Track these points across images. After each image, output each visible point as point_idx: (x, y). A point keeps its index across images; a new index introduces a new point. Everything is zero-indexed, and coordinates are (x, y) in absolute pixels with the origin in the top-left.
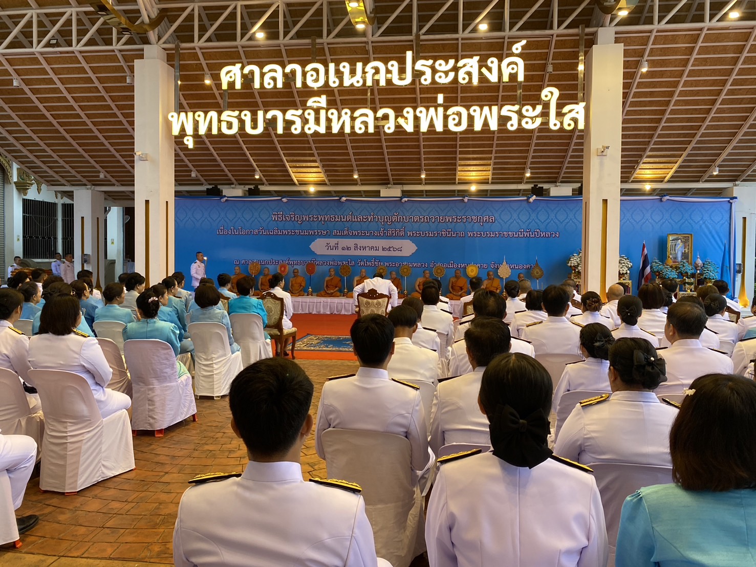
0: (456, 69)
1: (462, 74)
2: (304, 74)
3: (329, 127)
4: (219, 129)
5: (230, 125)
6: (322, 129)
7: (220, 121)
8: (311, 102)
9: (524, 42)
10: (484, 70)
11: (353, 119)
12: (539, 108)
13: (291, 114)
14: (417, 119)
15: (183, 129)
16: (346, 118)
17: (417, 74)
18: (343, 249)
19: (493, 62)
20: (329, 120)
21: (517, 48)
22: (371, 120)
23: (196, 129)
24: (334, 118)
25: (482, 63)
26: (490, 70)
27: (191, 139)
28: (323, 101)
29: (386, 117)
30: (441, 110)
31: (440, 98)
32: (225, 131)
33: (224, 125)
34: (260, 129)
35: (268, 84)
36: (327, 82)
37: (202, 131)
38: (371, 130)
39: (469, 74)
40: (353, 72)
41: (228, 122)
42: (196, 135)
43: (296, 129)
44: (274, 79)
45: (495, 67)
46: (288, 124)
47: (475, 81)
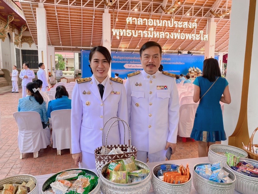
0: (183, 24)
1: (184, 26)
2: (148, 22)
3: (154, 36)
4: (126, 35)
5: (129, 34)
6: (152, 37)
7: (126, 33)
8: (149, 29)
9: (197, 19)
10: (189, 25)
11: (160, 34)
12: (199, 35)
13: (145, 32)
14: (174, 35)
15: (116, 34)
16: (158, 34)
17: (174, 25)
18: (133, 67)
19: (190, 23)
20: (154, 34)
21: (196, 20)
22: (163, 35)
23: (120, 34)
24: (155, 34)
25: (188, 23)
26: (190, 25)
27: (118, 37)
28: (152, 29)
29: (167, 35)
30: (179, 34)
31: (179, 31)
32: (128, 35)
33: (127, 34)
34: (136, 36)
35: (139, 24)
36: (153, 24)
37: (121, 35)
38: (164, 37)
39: (186, 26)
40: (160, 22)
41: (128, 33)
42: (120, 36)
43: (146, 36)
44: (140, 22)
45: (191, 24)
46: (144, 34)
47: (187, 27)
